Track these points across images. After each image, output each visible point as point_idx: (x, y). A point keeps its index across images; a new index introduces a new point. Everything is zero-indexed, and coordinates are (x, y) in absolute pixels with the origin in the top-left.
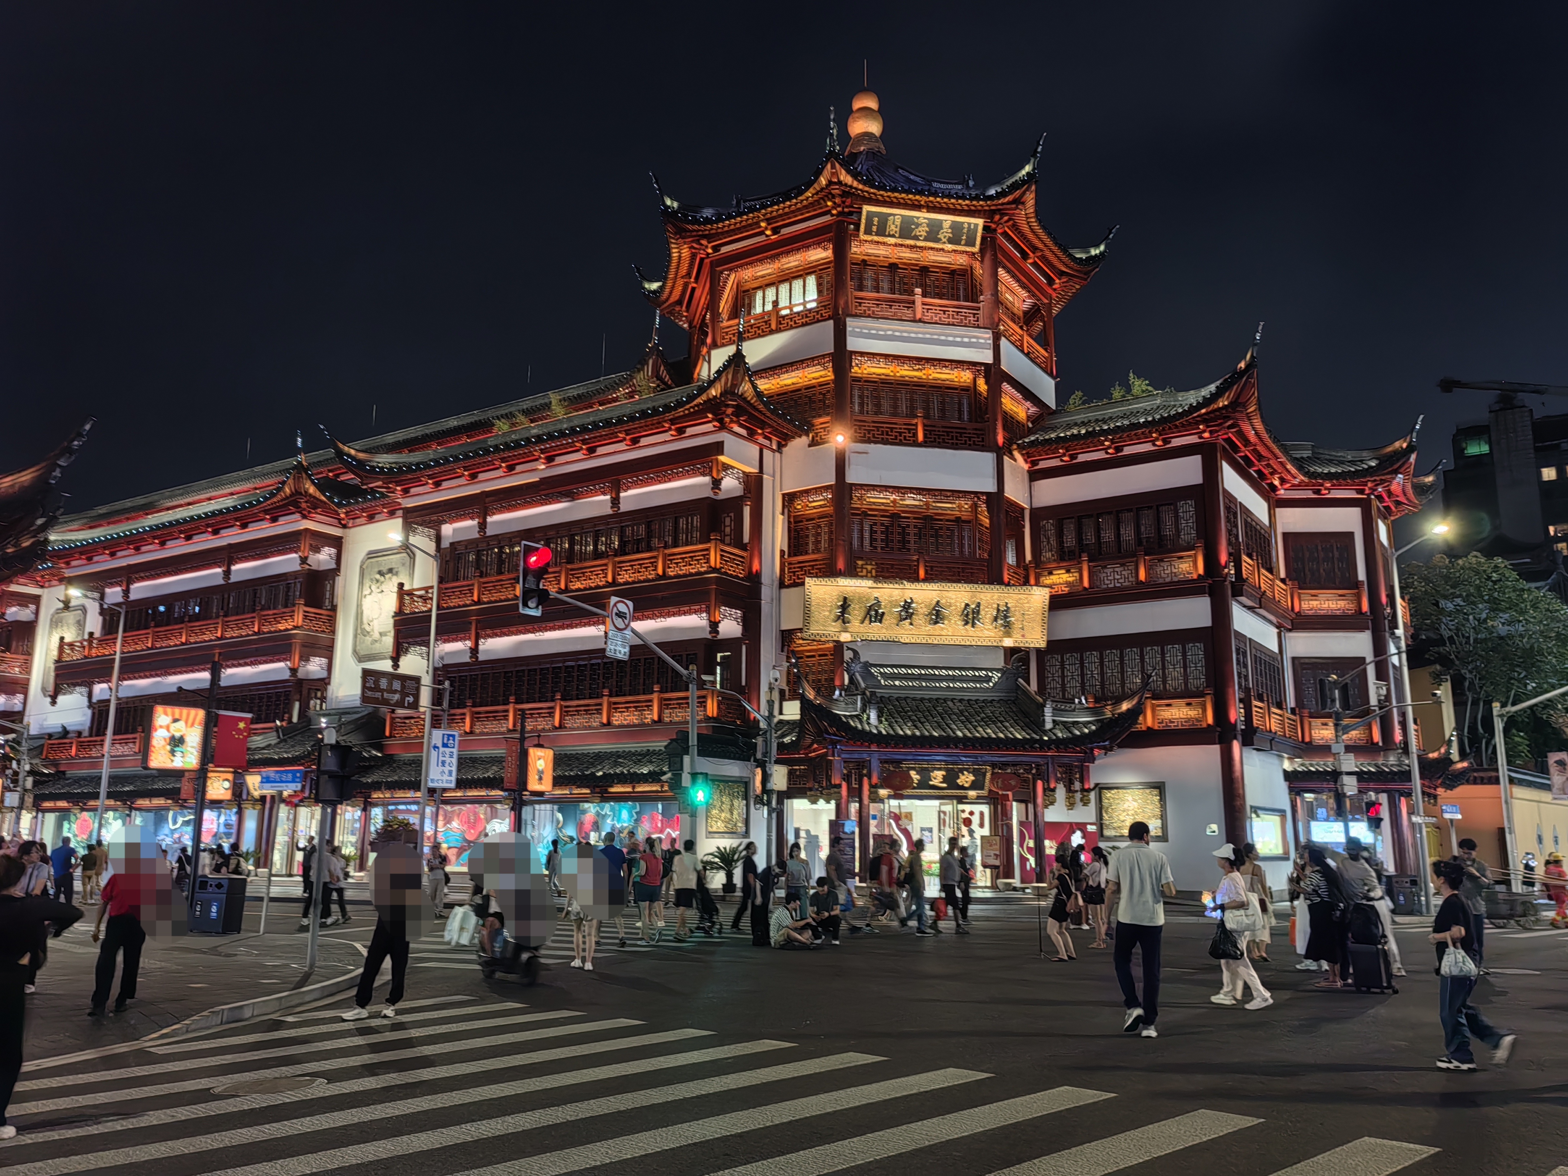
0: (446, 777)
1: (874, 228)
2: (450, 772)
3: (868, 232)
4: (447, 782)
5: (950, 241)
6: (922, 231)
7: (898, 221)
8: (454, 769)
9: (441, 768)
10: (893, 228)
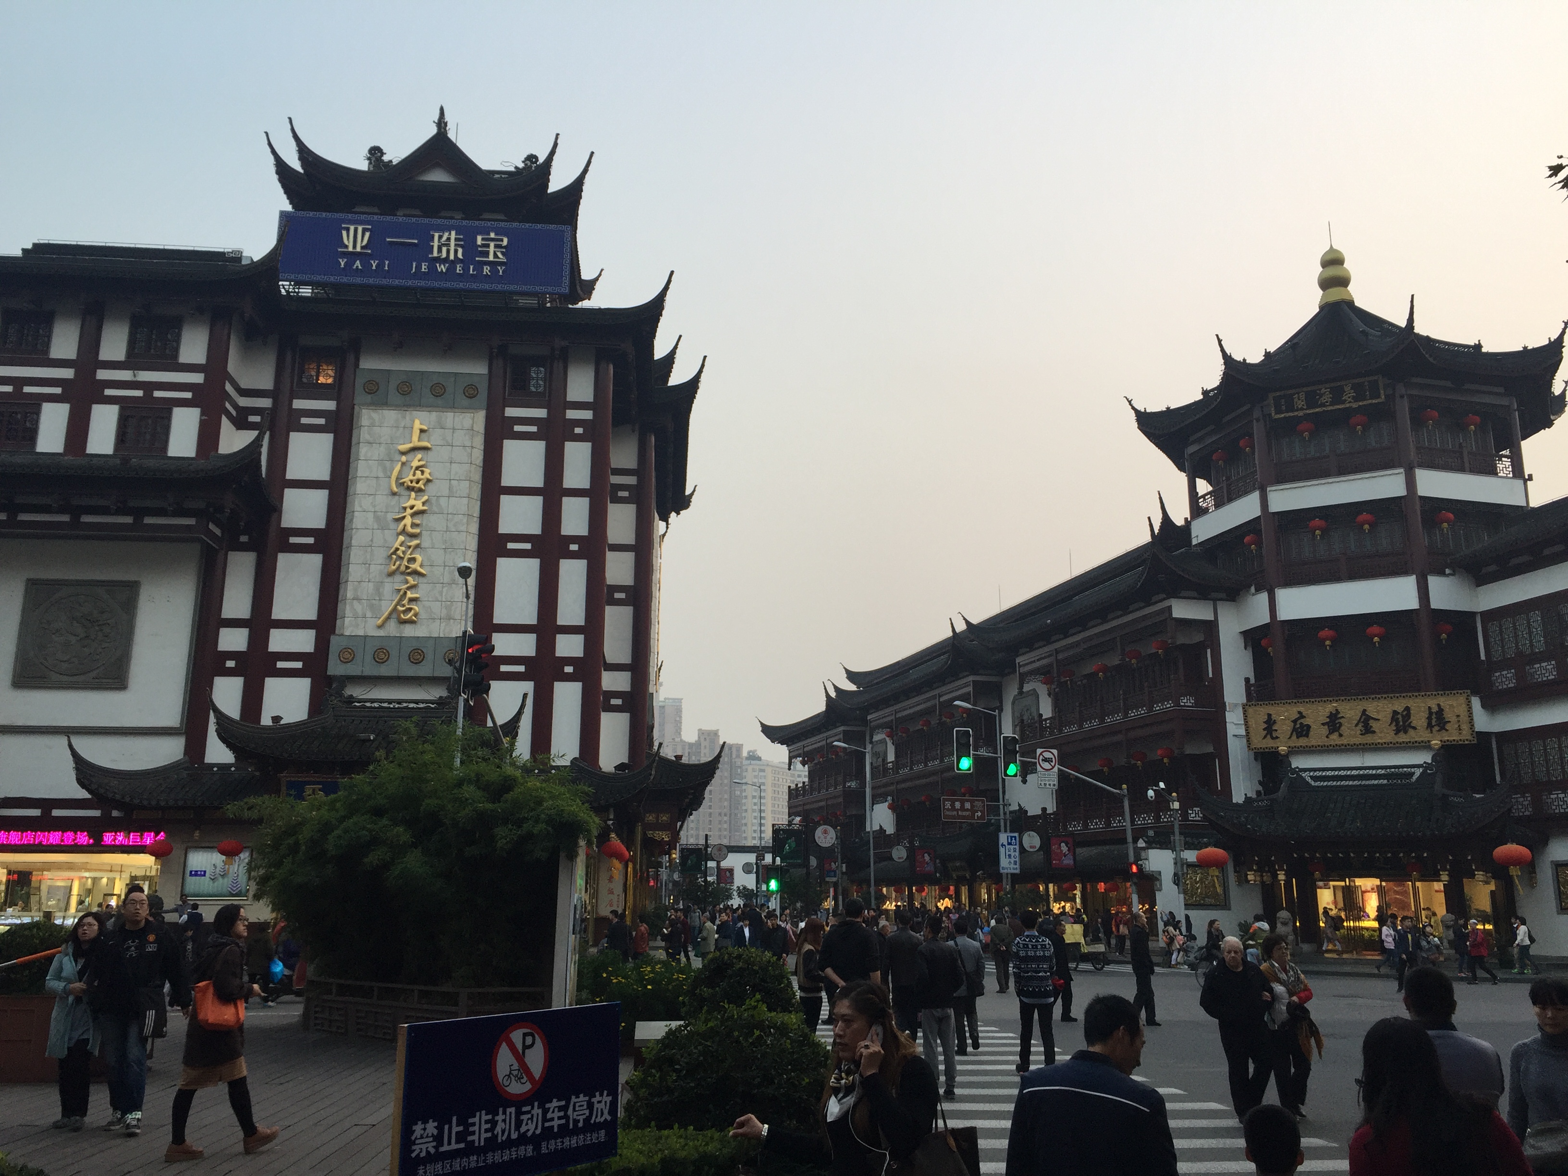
0: (1012, 866)
1: (1284, 408)
2: (1015, 863)
3: (1278, 412)
4: (1014, 869)
5: (1355, 399)
6: (1327, 398)
7: (1302, 397)
8: (1017, 859)
9: (1008, 860)
10: (1299, 403)
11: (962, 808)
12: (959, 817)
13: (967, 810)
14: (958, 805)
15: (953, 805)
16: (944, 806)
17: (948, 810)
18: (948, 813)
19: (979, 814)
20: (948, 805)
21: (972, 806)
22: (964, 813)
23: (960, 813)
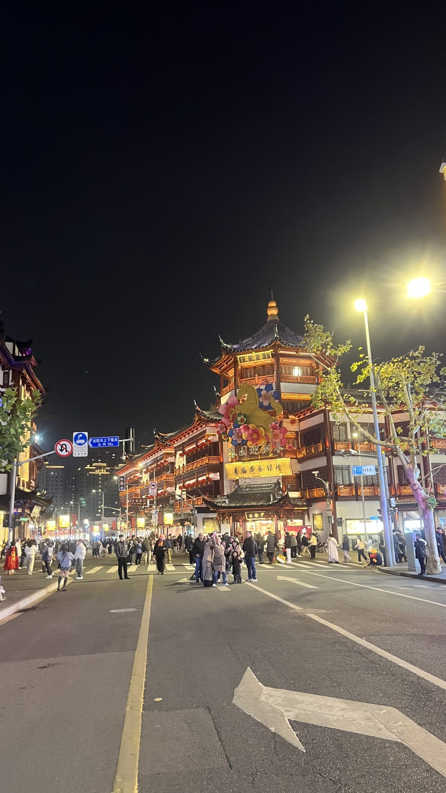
1: (242, 361)
3: (241, 362)
5: (263, 358)
6: (255, 358)
7: (247, 357)
9: (155, 519)
10: (247, 360)
21: (142, 501)
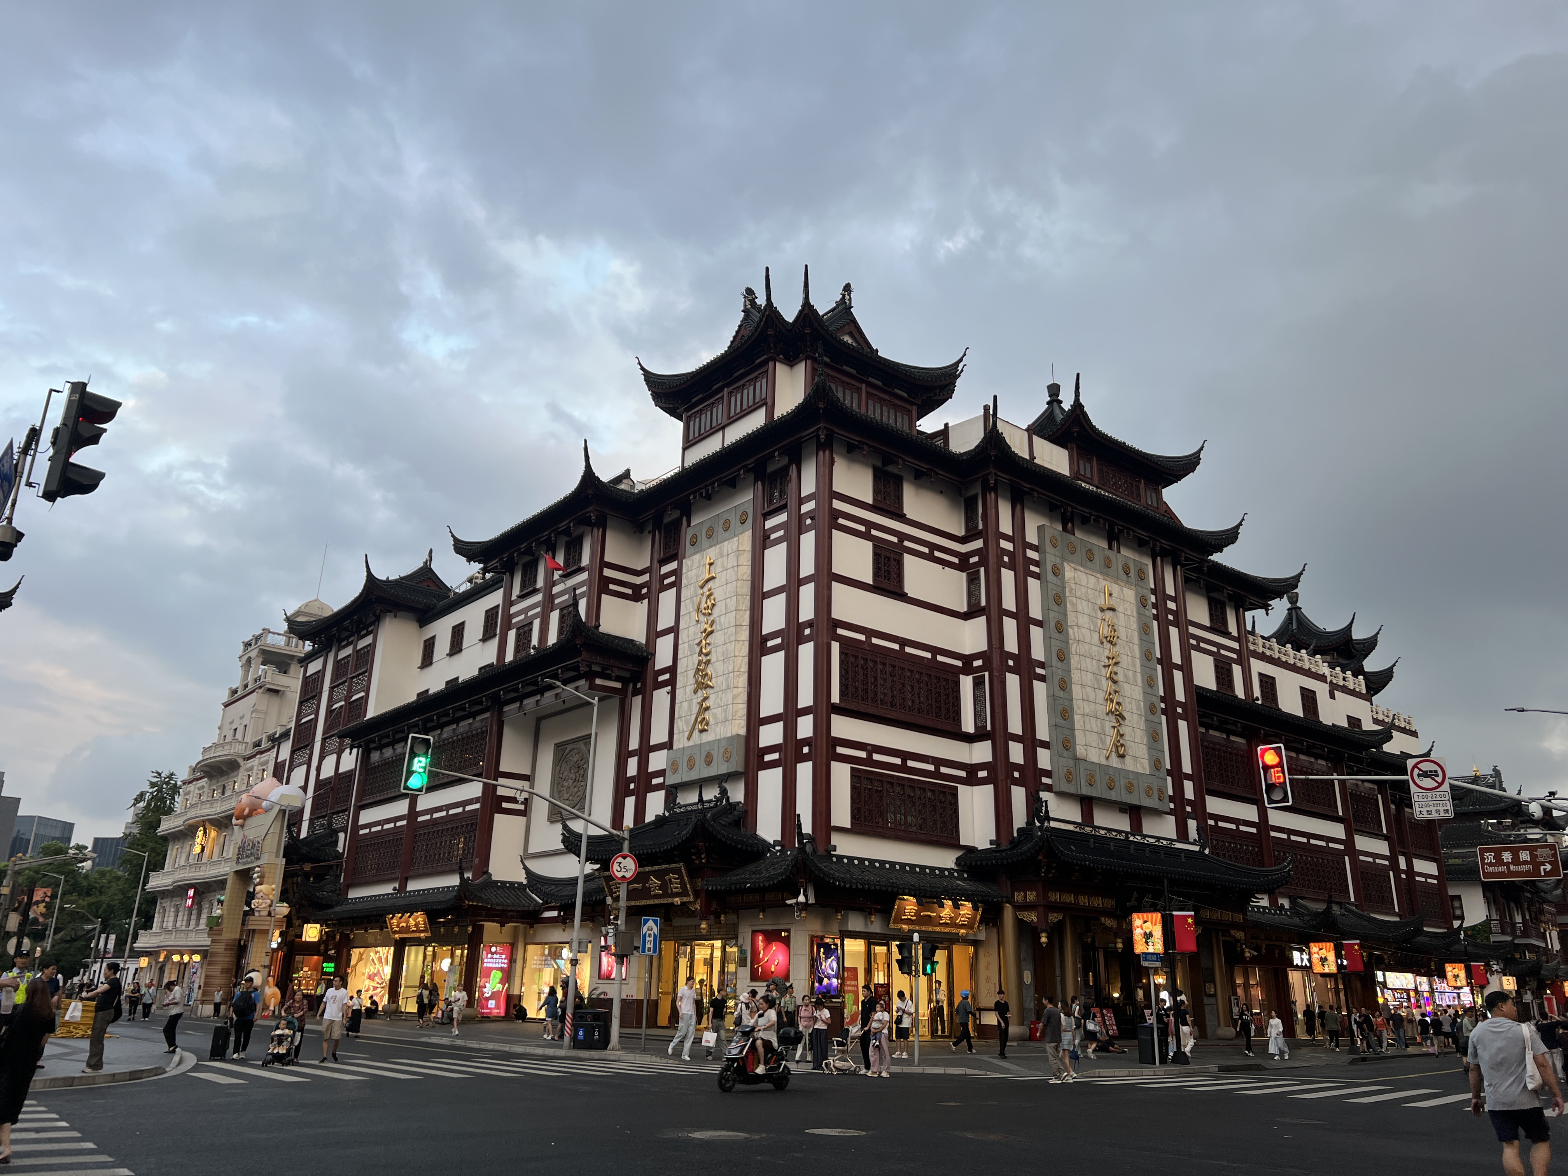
11: (1516, 861)
12: (1511, 874)
13: (1525, 863)
14: (1507, 856)
15: (1498, 857)
16: (1483, 859)
17: (1491, 864)
18: (1491, 869)
19: (1548, 867)
20: (1490, 857)
22: (1521, 868)
23: (1512, 868)
